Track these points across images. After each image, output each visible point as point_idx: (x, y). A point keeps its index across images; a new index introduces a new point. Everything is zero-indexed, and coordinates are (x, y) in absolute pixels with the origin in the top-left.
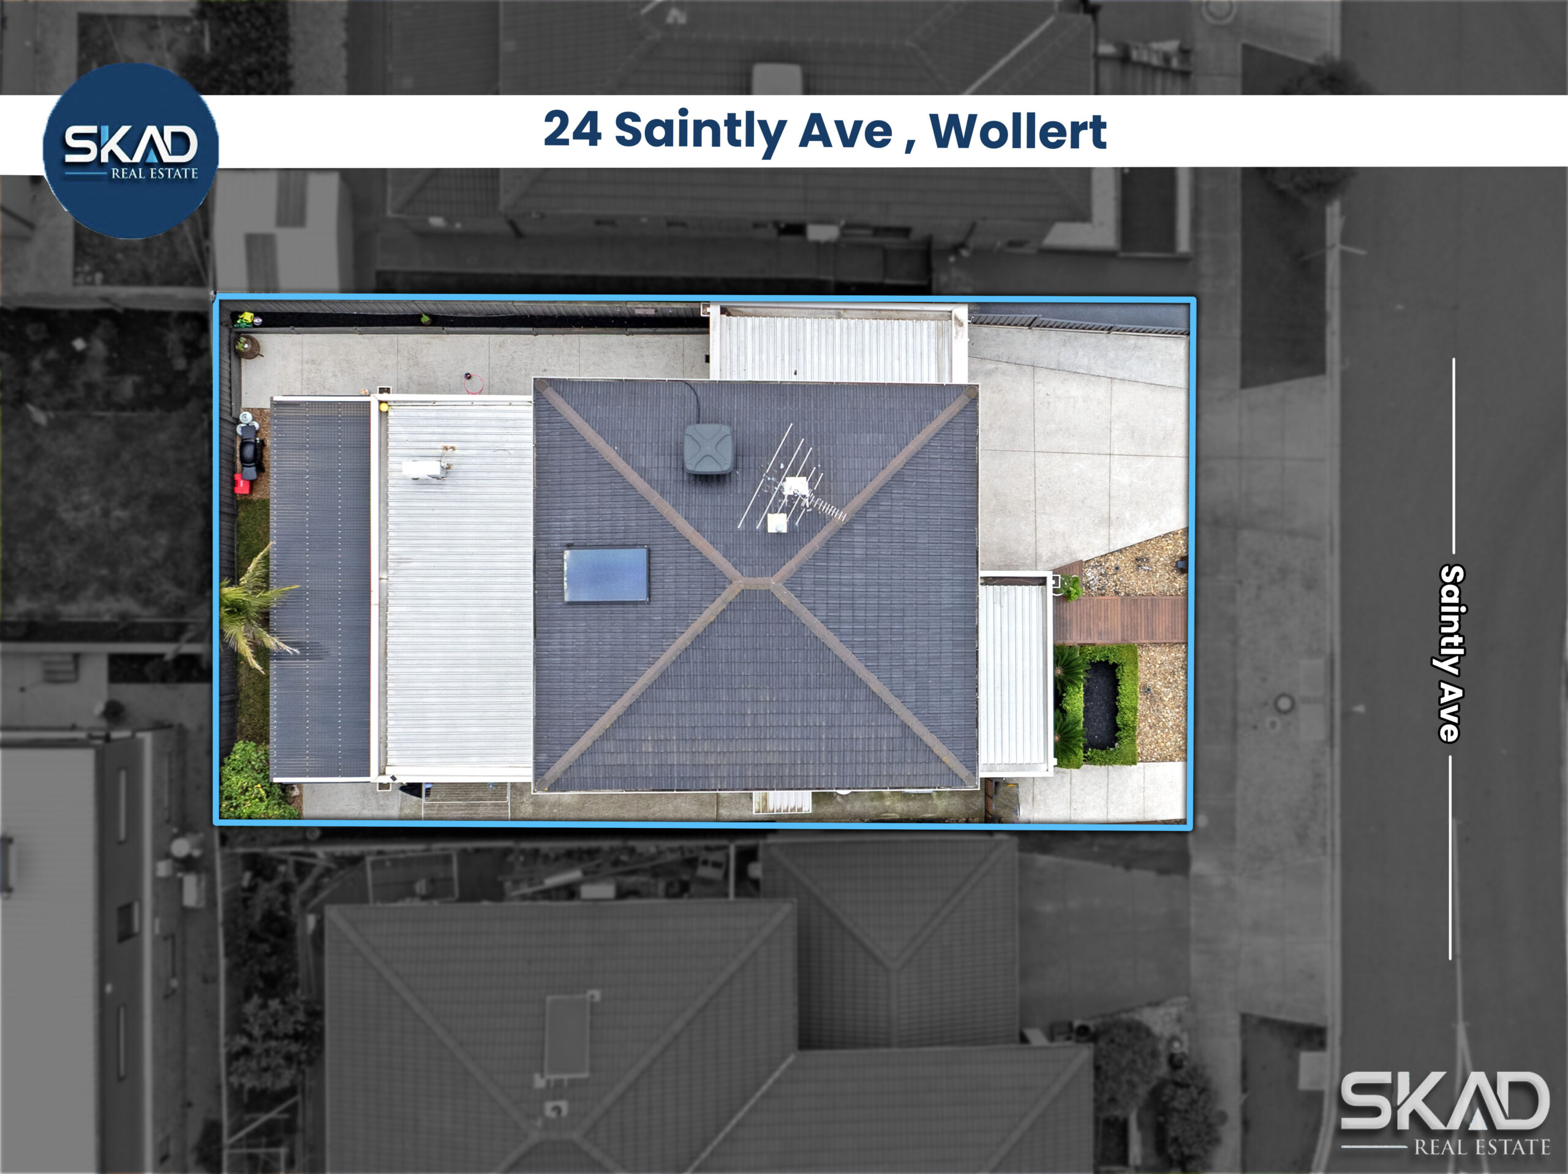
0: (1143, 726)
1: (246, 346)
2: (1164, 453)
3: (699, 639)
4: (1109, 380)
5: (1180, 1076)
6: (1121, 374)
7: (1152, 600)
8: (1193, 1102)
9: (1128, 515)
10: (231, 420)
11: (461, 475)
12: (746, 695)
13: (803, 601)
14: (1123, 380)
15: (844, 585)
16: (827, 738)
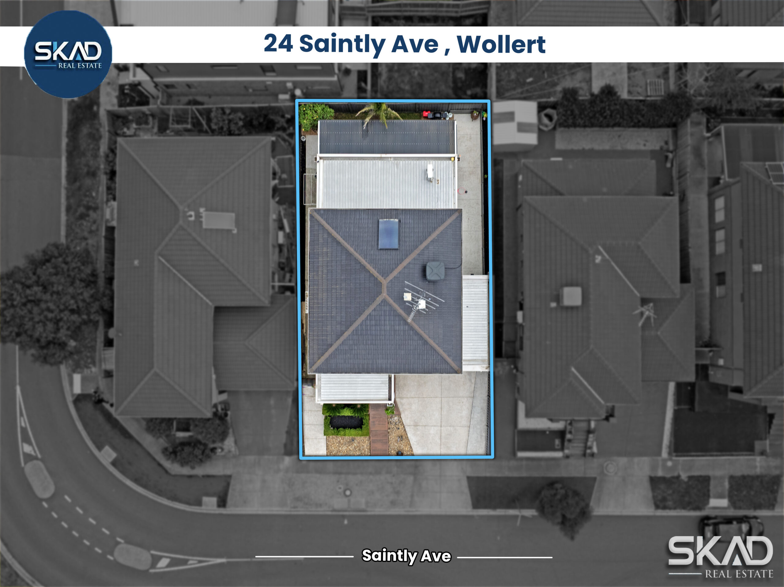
0: (340, 438)
1: (475, 114)
2: (442, 446)
3: (364, 267)
4: (469, 426)
5: (208, 451)
6: (471, 430)
7: (387, 442)
8: (196, 456)
9: (418, 433)
10: (449, 109)
11: (429, 186)
12: (344, 285)
13: (378, 306)
14: (469, 431)
15: (384, 322)
16: (327, 316)
